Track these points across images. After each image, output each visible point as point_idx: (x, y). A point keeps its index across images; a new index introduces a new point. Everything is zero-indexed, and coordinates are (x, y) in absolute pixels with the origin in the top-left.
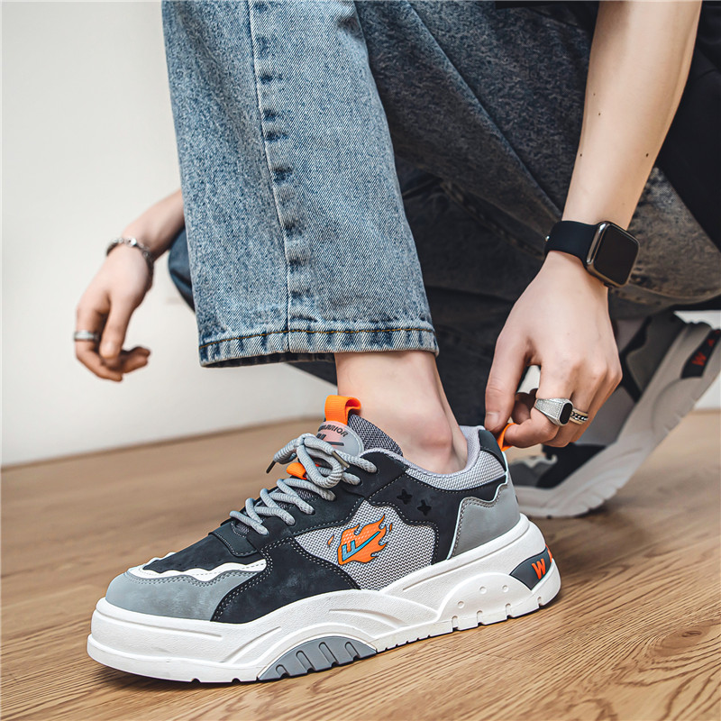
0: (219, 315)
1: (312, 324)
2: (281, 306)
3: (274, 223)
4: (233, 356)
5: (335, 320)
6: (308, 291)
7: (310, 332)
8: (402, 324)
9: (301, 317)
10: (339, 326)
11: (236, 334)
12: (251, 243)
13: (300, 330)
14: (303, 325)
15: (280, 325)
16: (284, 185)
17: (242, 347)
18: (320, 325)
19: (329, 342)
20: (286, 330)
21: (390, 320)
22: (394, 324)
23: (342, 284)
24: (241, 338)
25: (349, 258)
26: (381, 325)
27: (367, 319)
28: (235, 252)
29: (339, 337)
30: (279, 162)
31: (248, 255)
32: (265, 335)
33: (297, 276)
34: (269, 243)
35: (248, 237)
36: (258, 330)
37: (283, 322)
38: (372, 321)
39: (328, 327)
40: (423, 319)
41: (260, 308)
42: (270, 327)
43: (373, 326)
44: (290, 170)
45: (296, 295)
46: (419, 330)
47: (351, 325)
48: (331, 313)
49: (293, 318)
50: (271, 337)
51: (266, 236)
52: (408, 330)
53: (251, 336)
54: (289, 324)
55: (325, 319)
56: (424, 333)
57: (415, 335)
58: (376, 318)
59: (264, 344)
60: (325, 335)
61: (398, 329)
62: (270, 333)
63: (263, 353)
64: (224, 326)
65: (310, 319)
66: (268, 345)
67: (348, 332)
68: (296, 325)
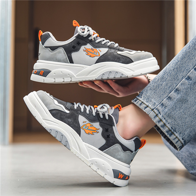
0: (144, 93)
1: (159, 114)
2: (157, 104)
3: (175, 85)
4: (137, 105)
5: (165, 119)
6: (166, 107)
7: (157, 115)
8: (177, 134)
9: (158, 110)
10: (164, 121)
11: (142, 101)
12: (164, 83)
13: (155, 113)
14: (157, 112)
15: (152, 108)
16: (187, 81)
17: (141, 104)
18: (160, 116)
19: (159, 122)
20: (153, 110)
21: (175, 131)
22: (175, 133)
23: (175, 114)
24: (142, 102)
25: (182, 111)
26: (172, 130)
27: (171, 126)
28: (160, 81)
29: (161, 123)
30: (191, 76)
31: (162, 85)
32: (148, 106)
33: (167, 101)
34: (168, 87)
35: (165, 81)
36: (147, 104)
37: (154, 108)
38: (172, 128)
39: (162, 119)
40: (183, 139)
41: (153, 100)
42: (150, 106)
43: (171, 129)
44: (191, 80)
45: (162, 105)
46: (179, 140)
47: (167, 124)
48: (165, 116)
49: (157, 109)
50: (148, 108)
51: (169, 85)
52: (177, 137)
53: (145, 104)
54: (155, 109)
55: (163, 116)
56: (179, 142)
57: (177, 140)
58: (173, 128)
59: (145, 108)
60: (159, 120)
61: (175, 135)
62: (149, 107)
63: (143, 110)
64: (142, 97)
65: (160, 113)
66: (146, 109)
67: (165, 124)
68: (156, 111)
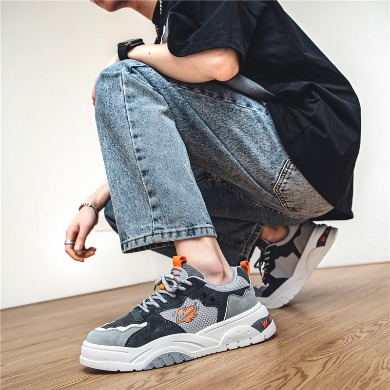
0: (126, 231)
1: (163, 230)
2: (150, 225)
3: (144, 192)
4: (133, 247)
5: (172, 228)
6: (160, 218)
7: (162, 234)
8: (199, 226)
9: (158, 228)
10: (174, 230)
11: (133, 238)
12: (136, 201)
13: (158, 234)
14: (160, 231)
15: (151, 233)
16: (146, 177)
17: (136, 243)
18: (166, 230)
19: (170, 237)
20: (153, 234)
21: (193, 225)
22: (195, 227)
23: (173, 213)
24: (136, 240)
25: (174, 202)
26: (190, 228)
27: (184, 226)
28: (130, 206)
29: (174, 234)
30: (143, 168)
31: (135, 206)
32: (145, 237)
33: (155, 212)
34: (143, 201)
35: (135, 199)
36: (142, 235)
37: (152, 231)
38: (186, 227)
39: (169, 231)
40: (208, 223)
41: (142, 227)
42: (147, 234)
43: (187, 229)
44: (148, 171)
45: (156, 220)
46: (206, 228)
47: (178, 229)
48: (170, 225)
49: (155, 229)
50: (147, 238)
51: (142, 198)
52: (201, 228)
53: (140, 238)
54: (154, 232)
55: (168, 228)
56: (208, 229)
57: (204, 230)
58: (188, 225)
59: (145, 241)
60: (169, 235)
61: (197, 229)
62: (147, 236)
63: (145, 244)
64: (129, 236)
65: (162, 229)
66: (147, 241)
67: (178, 232)
68: (157, 232)
